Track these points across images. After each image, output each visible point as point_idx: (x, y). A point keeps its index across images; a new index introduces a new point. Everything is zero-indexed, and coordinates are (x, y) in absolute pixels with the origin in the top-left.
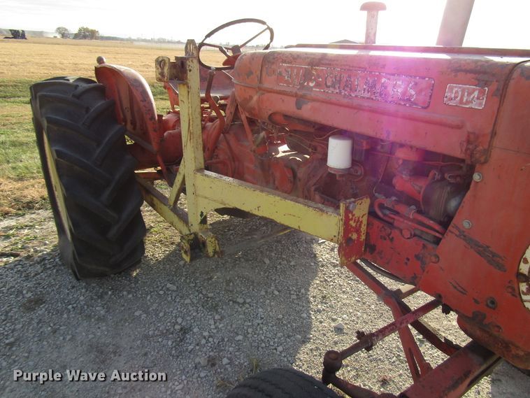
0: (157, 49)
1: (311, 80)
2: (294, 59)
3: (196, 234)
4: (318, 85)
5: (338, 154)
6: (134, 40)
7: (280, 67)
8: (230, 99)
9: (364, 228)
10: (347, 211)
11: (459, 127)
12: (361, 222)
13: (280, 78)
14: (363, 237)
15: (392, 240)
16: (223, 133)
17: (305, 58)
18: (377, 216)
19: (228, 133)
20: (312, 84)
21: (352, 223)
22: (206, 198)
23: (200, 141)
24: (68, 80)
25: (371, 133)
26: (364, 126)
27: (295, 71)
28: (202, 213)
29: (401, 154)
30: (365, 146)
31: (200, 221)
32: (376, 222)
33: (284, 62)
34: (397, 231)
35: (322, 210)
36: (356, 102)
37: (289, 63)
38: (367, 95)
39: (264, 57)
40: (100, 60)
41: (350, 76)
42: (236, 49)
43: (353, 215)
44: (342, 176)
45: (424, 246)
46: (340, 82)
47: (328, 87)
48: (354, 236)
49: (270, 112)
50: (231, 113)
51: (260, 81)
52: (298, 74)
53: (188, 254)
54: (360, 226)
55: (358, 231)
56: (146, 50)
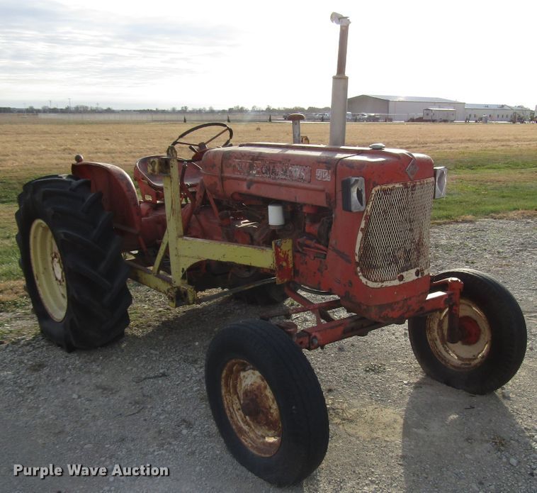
0: (78, 123)
1: (253, 169)
2: (243, 156)
3: (178, 288)
4: (258, 173)
5: (275, 216)
6: (38, 111)
7: (234, 161)
8: (199, 187)
9: (290, 259)
10: (277, 247)
11: (323, 191)
12: (288, 255)
13: (235, 169)
14: (291, 266)
15: (306, 263)
16: (195, 214)
17: (249, 156)
18: (298, 251)
19: (199, 213)
20: (254, 172)
21: (281, 254)
22: (186, 256)
23: (180, 215)
24: (61, 177)
25: (293, 200)
26: (284, 195)
27: (244, 164)
28: (183, 269)
29: (305, 210)
30: (289, 209)
31: (181, 276)
32: (298, 255)
33: (236, 158)
34: (308, 257)
35: (263, 249)
36: (279, 182)
37: (240, 159)
38: (284, 177)
39: (223, 155)
40: (78, 159)
41: (274, 167)
42: (202, 146)
43: (281, 250)
44: (279, 230)
45: (321, 261)
46: (269, 170)
47: (263, 173)
48: (284, 264)
49: (231, 193)
50: (200, 197)
51: (222, 172)
52: (245, 166)
53: (175, 300)
54: (288, 258)
55: (286, 260)
56: (62, 127)
